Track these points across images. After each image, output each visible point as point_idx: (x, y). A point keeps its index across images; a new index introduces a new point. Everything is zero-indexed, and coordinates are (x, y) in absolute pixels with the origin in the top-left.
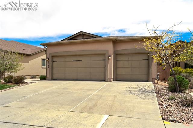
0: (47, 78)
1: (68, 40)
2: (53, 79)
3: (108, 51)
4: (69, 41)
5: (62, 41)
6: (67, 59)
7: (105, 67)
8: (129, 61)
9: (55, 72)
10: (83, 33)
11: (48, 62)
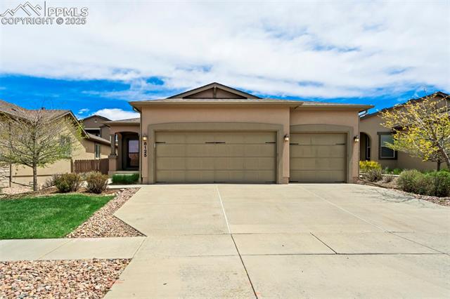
0: (142, 178)
1: (184, 98)
2: (156, 182)
3: (282, 126)
4: (186, 100)
5: (171, 100)
6: (192, 139)
7: (276, 156)
8: (312, 145)
9: (160, 166)
10: (219, 87)
11: (145, 143)
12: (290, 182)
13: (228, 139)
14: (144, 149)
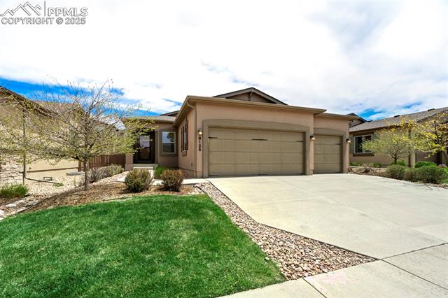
1: (227, 98)
2: (209, 176)
3: (308, 128)
7: (305, 153)
9: (212, 160)
11: (200, 138)
12: (314, 173)
13: (269, 137)
14: (198, 143)
